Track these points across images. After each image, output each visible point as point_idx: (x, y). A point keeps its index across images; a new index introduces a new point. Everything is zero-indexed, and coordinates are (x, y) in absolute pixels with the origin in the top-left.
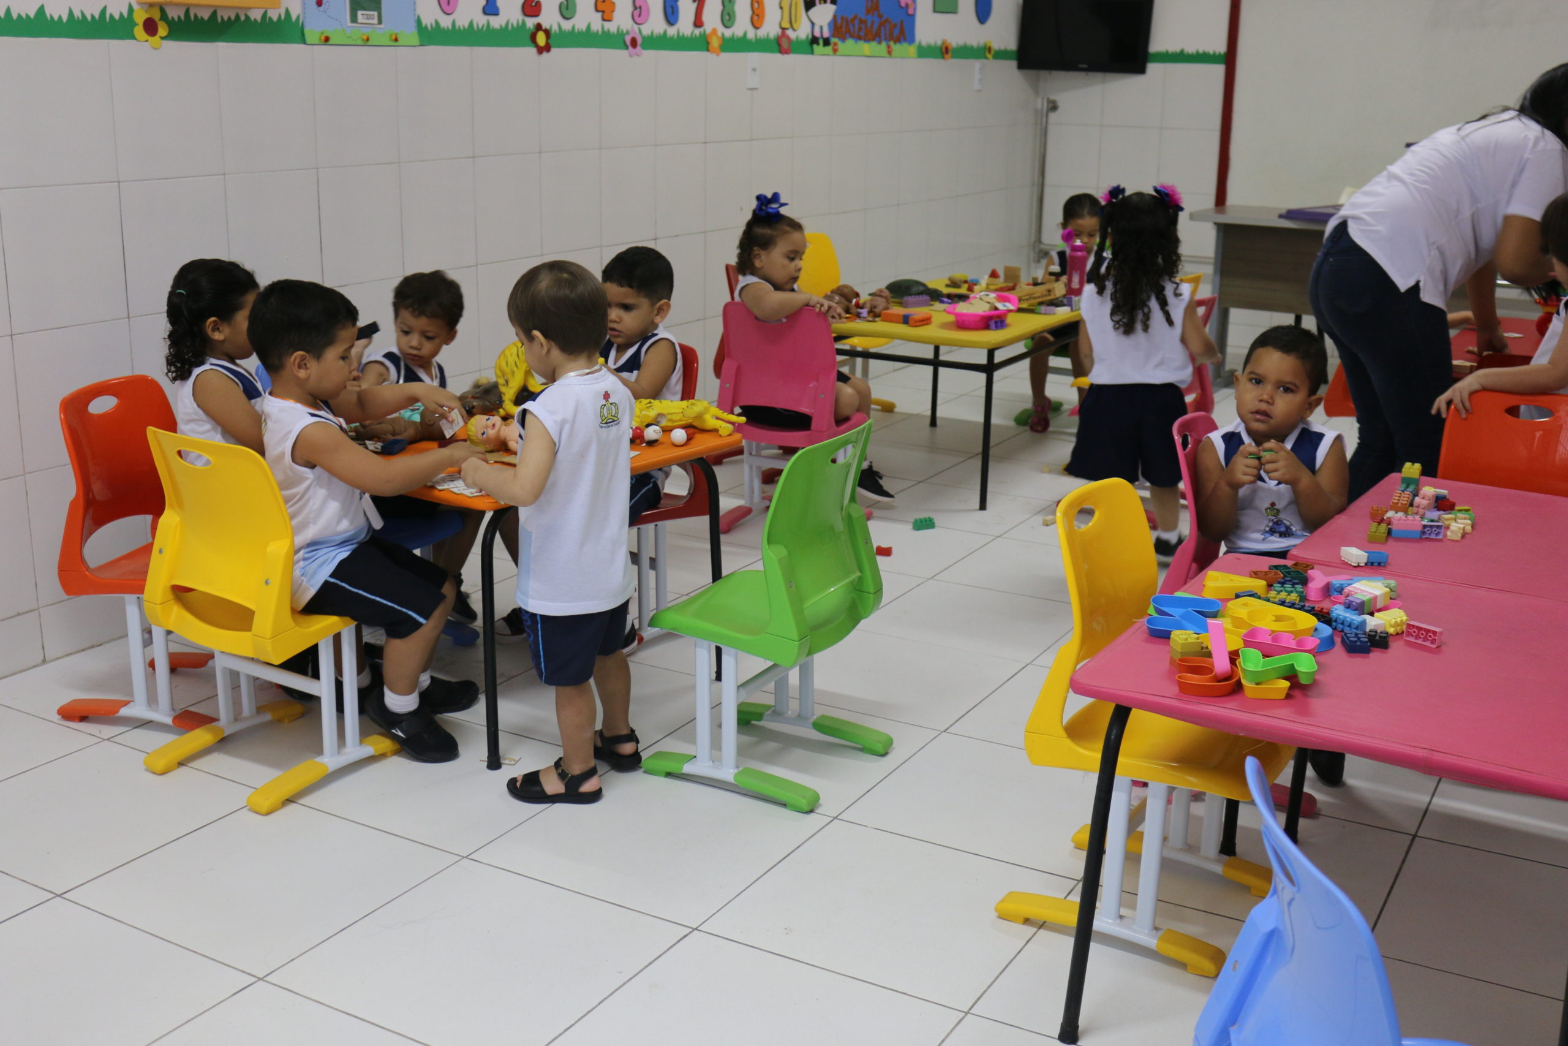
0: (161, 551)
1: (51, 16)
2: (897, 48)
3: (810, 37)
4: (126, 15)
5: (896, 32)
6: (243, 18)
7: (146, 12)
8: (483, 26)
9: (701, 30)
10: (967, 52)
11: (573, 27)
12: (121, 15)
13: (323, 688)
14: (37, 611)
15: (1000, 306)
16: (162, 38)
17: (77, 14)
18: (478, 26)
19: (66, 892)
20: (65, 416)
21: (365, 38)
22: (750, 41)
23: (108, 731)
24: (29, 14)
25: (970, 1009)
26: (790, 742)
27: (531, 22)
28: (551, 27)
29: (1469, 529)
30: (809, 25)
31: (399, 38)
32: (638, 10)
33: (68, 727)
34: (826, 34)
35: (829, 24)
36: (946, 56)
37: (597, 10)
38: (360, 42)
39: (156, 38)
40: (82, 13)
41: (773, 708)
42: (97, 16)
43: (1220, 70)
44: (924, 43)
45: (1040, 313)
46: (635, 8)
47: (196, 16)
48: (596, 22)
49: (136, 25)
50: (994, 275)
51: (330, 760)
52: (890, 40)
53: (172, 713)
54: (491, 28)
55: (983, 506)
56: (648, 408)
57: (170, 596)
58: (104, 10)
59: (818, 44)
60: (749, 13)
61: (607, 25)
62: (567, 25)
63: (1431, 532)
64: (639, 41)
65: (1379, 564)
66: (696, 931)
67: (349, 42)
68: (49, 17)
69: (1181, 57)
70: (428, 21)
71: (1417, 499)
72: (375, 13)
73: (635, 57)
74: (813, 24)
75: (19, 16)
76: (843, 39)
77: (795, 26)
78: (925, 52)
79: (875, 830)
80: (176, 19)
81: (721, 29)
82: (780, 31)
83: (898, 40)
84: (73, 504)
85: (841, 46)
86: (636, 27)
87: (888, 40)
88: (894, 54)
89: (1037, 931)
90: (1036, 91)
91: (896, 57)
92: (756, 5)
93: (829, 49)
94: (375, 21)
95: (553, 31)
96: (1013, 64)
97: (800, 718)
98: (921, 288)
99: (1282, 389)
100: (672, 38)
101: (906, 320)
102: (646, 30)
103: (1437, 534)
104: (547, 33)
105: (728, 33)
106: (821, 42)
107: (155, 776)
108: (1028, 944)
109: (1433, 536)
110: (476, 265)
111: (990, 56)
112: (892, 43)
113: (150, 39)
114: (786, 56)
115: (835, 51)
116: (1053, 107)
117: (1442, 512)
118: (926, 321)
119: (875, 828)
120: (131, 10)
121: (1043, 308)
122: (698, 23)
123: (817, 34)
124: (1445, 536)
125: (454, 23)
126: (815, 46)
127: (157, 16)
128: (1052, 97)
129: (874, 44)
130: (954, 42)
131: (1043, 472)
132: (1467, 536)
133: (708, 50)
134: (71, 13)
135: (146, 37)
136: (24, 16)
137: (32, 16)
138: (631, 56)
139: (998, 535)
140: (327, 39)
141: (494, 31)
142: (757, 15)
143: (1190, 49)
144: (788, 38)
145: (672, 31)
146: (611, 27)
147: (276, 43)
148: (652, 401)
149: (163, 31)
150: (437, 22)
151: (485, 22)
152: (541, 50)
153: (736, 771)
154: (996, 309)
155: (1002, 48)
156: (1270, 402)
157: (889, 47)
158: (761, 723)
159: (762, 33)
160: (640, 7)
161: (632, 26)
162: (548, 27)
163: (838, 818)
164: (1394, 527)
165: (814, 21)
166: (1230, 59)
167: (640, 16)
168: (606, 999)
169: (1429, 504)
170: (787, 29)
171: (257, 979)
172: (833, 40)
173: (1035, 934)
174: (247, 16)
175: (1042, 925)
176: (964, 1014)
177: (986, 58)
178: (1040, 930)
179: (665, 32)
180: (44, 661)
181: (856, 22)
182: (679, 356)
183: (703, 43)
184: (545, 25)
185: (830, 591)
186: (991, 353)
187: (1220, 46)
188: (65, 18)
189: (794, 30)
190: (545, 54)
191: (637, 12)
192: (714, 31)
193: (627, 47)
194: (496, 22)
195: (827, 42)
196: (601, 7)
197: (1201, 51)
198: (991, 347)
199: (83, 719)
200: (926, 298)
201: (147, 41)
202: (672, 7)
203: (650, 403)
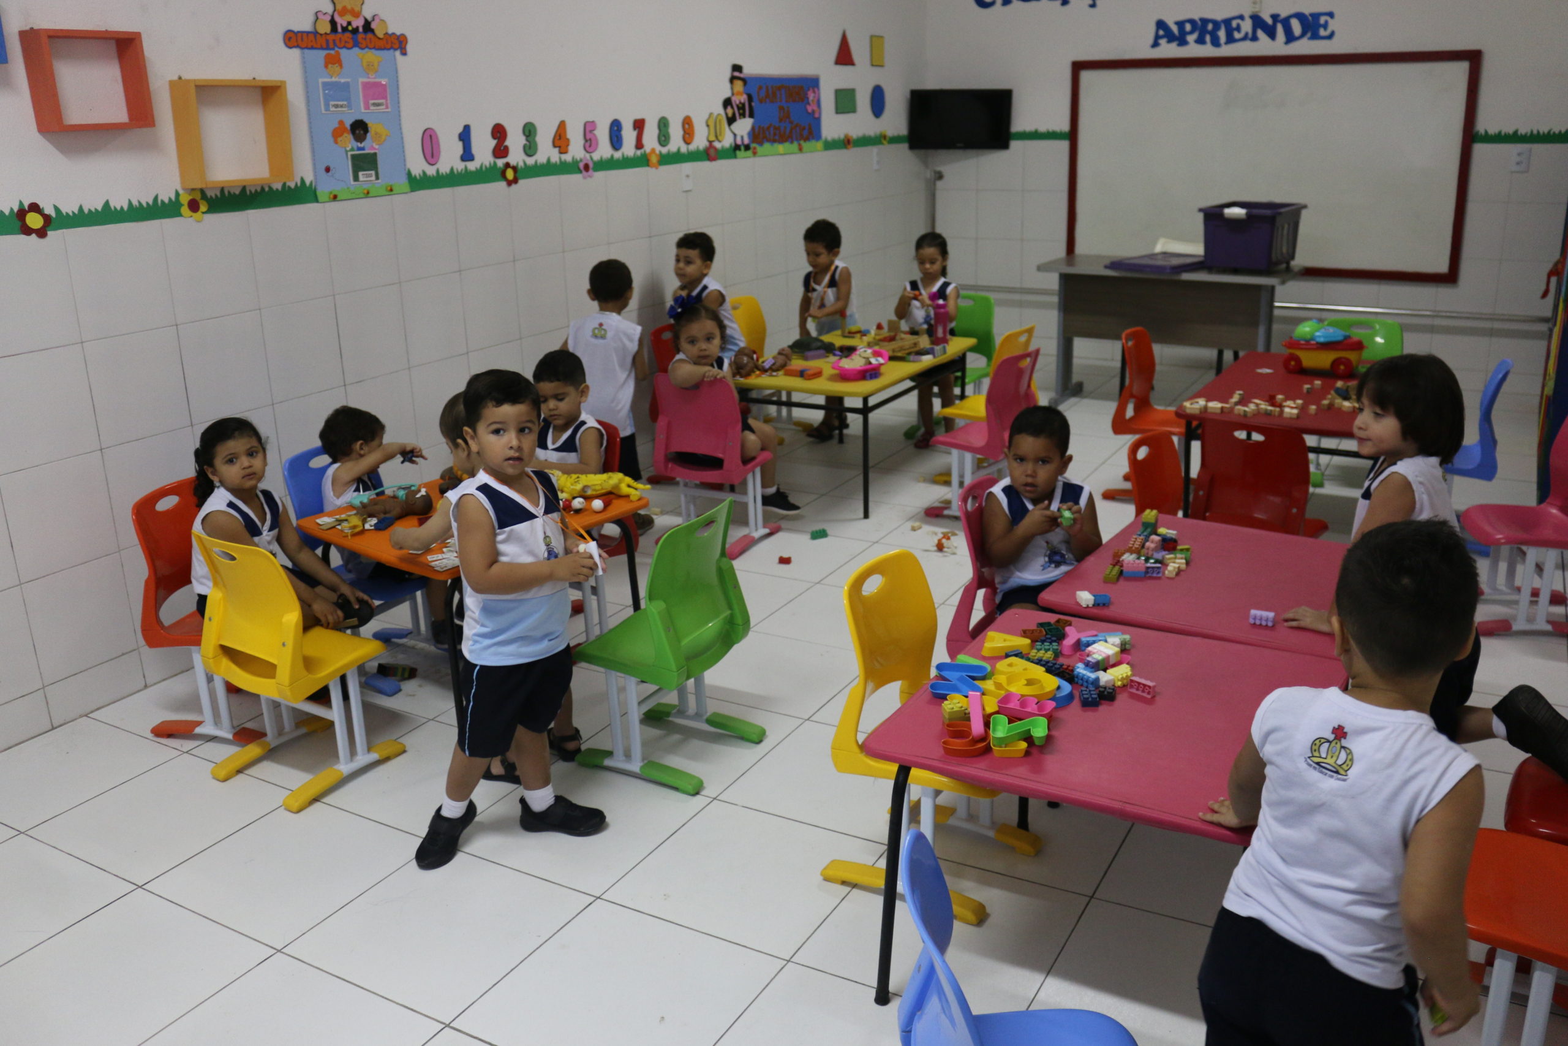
0: (210, 619)
1: (115, 208)
2: (806, 145)
3: (733, 145)
4: (173, 199)
5: (805, 133)
6: (267, 189)
7: (190, 195)
8: (462, 170)
9: (642, 150)
10: (865, 141)
11: (536, 162)
12: (170, 199)
13: (335, 713)
14: (137, 651)
15: (873, 361)
16: (203, 213)
17: (135, 203)
18: (457, 171)
19: (145, 884)
20: (136, 516)
21: (366, 192)
22: (683, 155)
23: (188, 745)
24: (98, 208)
25: (791, 958)
26: (690, 734)
27: (501, 163)
28: (518, 164)
29: (1184, 566)
30: (732, 136)
31: (394, 188)
32: (589, 142)
33: (159, 743)
34: (746, 141)
35: (749, 134)
36: (848, 147)
37: (555, 146)
38: (362, 196)
39: (199, 213)
40: (139, 202)
41: (678, 708)
42: (151, 203)
43: (1065, 145)
44: (829, 138)
45: (909, 361)
46: (586, 140)
47: (229, 192)
48: (555, 156)
49: (182, 205)
50: (879, 327)
51: (344, 767)
52: (800, 140)
53: (233, 730)
54: (468, 171)
55: (866, 515)
56: (576, 482)
57: (220, 651)
58: (156, 198)
59: (740, 150)
60: (681, 133)
61: (565, 157)
62: (530, 161)
63: (1153, 572)
64: (591, 165)
65: (1104, 605)
66: (599, 900)
67: (354, 196)
68: (113, 208)
69: (1035, 136)
70: (416, 172)
71: (1148, 544)
72: (373, 172)
73: (589, 179)
74: (735, 135)
75: (90, 211)
76: (761, 144)
77: (720, 138)
78: (830, 145)
79: (743, 808)
80: (214, 196)
81: (659, 149)
82: (707, 144)
83: (807, 139)
84: (147, 582)
85: (759, 149)
86: (588, 156)
87: (797, 140)
88: (805, 149)
89: (851, 890)
90: (925, 163)
91: (806, 152)
92: (687, 126)
93: (749, 153)
94: (373, 178)
95: (519, 167)
96: (906, 146)
97: (698, 716)
98: (819, 344)
99: (1040, 463)
100: (618, 160)
101: (802, 374)
102: (596, 156)
103: (1158, 573)
104: (515, 169)
105: (664, 150)
106: (742, 148)
107: (218, 782)
108: (843, 902)
109: (1155, 575)
110: (468, 353)
111: (885, 142)
112: (802, 142)
113: (194, 215)
114: (714, 163)
115: (755, 153)
116: (940, 176)
117: (1167, 552)
118: (818, 374)
119: (743, 807)
120: (177, 194)
121: (911, 357)
122: (639, 145)
123: (739, 142)
124: (1164, 573)
125: (438, 171)
126: (738, 152)
127: (198, 197)
128: (938, 169)
129: (787, 145)
130: (855, 133)
131: (919, 481)
132: (1182, 573)
133: (648, 165)
134: (130, 203)
135: (191, 213)
136: (93, 210)
137: (100, 209)
138: (585, 178)
139: (875, 541)
140: (335, 197)
141: (471, 172)
142: (688, 134)
143: (1043, 129)
144: (716, 149)
145: (618, 155)
146: (567, 158)
147: (294, 204)
148: (580, 476)
149: (203, 207)
150: (424, 172)
151: (463, 167)
152: (510, 183)
153: (642, 764)
154: (870, 363)
155: (896, 134)
156: (1034, 475)
157: (800, 145)
158: (670, 719)
159: (693, 147)
160: (590, 140)
161: (585, 155)
162: (515, 164)
163: (718, 798)
164: (1125, 569)
165: (736, 132)
166: (1072, 136)
167: (590, 146)
168: (526, 958)
169: (1156, 547)
170: (713, 141)
171: (276, 951)
172: (753, 145)
173: (849, 892)
174: (270, 188)
175: (855, 886)
176: (786, 962)
177: (882, 144)
178: (854, 890)
179: (612, 156)
180: (146, 687)
181: (772, 129)
182: (605, 437)
183: (644, 161)
184: (513, 163)
185: (708, 626)
186: (865, 400)
187: (1065, 126)
188: (126, 208)
189: (720, 141)
190: (514, 186)
191: (588, 144)
192: (653, 150)
193: (581, 172)
194: (472, 166)
195: (747, 148)
196: (558, 143)
197: (1050, 130)
198: (865, 395)
199: (170, 736)
200: (822, 352)
201: (191, 216)
202: (617, 137)
203: (578, 477)
